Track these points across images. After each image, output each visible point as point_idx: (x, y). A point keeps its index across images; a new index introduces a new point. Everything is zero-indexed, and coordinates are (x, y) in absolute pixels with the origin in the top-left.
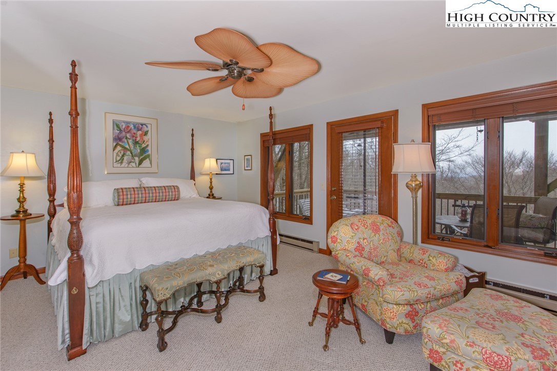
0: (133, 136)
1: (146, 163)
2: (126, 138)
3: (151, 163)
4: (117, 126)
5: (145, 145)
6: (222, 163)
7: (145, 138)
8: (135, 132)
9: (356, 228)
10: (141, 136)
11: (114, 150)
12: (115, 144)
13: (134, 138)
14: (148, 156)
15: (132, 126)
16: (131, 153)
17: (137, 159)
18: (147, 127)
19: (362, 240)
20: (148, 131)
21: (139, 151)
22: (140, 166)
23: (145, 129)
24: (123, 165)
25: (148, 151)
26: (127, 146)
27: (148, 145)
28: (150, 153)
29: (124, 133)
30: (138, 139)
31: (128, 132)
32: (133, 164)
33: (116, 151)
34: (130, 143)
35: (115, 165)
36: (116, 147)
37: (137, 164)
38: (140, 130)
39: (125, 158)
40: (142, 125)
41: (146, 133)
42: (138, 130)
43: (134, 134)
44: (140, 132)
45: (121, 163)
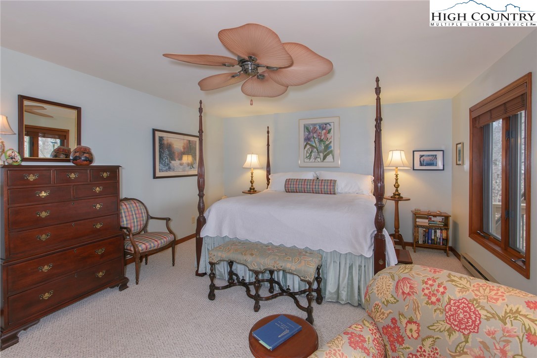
0: (319, 136)
1: (329, 158)
2: (314, 138)
3: (333, 158)
4: (307, 129)
5: (328, 142)
6: (422, 156)
7: (329, 136)
8: (320, 131)
10: (325, 134)
11: (304, 149)
12: (305, 144)
13: (320, 137)
14: (331, 152)
15: (318, 127)
16: (317, 150)
17: (322, 155)
18: (330, 125)
20: (331, 129)
21: (323, 147)
22: (325, 161)
23: (329, 127)
24: (311, 161)
25: (331, 147)
26: (314, 145)
27: (331, 142)
28: (332, 148)
29: (312, 134)
30: (322, 138)
31: (315, 133)
32: (319, 160)
33: (306, 149)
34: (316, 142)
35: (306, 160)
36: (306, 145)
37: (322, 159)
38: (325, 129)
39: (313, 154)
40: (326, 124)
41: (329, 131)
42: (323, 130)
43: (320, 133)
44: (324, 131)
45: (310, 158)
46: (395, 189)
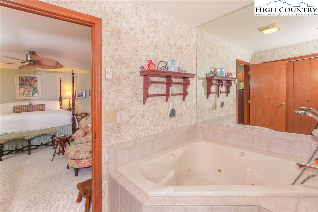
0: (30, 83)
1: (36, 94)
2: (26, 84)
3: (39, 94)
4: (22, 79)
5: (35, 87)
6: (78, 93)
7: (36, 83)
8: (30, 81)
9: (88, 119)
10: (34, 82)
12: (20, 87)
13: (30, 84)
14: (37, 91)
15: (29, 79)
16: (29, 90)
17: (31, 93)
18: (37, 78)
19: (89, 124)
20: (37, 80)
21: (32, 89)
22: (33, 96)
23: (36, 79)
24: (24, 96)
25: (37, 89)
26: (27, 88)
27: (37, 87)
28: (38, 90)
29: (25, 82)
30: (32, 84)
31: (27, 81)
32: (30, 95)
33: (21, 90)
34: (28, 86)
35: (20, 96)
36: (21, 88)
37: (32, 95)
38: (33, 80)
39: (25, 93)
40: (34, 78)
41: (36, 81)
42: (32, 80)
43: (30, 82)
44: (33, 81)
45: (24, 95)
46: (69, 106)
